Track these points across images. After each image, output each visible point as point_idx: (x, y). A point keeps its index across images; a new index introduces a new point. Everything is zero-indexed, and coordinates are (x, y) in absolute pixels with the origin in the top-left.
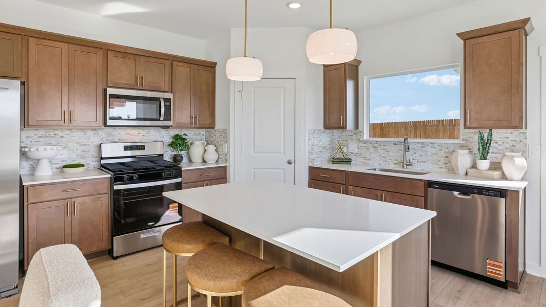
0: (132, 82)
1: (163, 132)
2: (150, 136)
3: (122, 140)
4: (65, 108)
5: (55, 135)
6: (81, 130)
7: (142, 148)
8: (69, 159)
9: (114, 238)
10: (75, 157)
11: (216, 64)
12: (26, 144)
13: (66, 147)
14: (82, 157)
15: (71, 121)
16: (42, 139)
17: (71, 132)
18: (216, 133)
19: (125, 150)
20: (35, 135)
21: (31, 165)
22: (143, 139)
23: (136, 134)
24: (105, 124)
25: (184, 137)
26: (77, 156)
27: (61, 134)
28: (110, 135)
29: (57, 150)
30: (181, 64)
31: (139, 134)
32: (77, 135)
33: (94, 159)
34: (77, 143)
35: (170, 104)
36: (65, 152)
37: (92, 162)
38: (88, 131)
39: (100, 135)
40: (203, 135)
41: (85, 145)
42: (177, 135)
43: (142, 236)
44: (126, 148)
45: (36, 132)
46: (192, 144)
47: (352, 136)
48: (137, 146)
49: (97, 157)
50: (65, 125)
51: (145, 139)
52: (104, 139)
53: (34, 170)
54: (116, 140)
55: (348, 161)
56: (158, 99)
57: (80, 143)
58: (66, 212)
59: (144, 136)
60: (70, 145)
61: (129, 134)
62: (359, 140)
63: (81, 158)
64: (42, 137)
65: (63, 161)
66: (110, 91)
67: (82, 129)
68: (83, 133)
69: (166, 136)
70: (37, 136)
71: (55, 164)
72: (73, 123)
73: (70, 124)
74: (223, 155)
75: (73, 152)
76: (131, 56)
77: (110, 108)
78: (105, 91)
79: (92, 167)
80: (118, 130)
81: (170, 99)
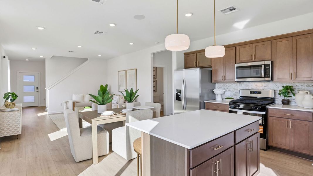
2: (269, 86)
3: (253, 88)
4: (222, 75)
5: (226, 85)
7: (260, 93)
19: (250, 93)
23: (261, 85)
27: (228, 85)
28: (247, 85)
31: (262, 85)
34: (234, 89)
35: (269, 67)
44: (251, 93)
45: (221, 84)
48: (257, 92)
56: (261, 66)
59: (265, 86)
60: (231, 89)
61: (256, 85)
68: (236, 85)
73: (225, 81)
75: (232, 93)
81: (269, 64)
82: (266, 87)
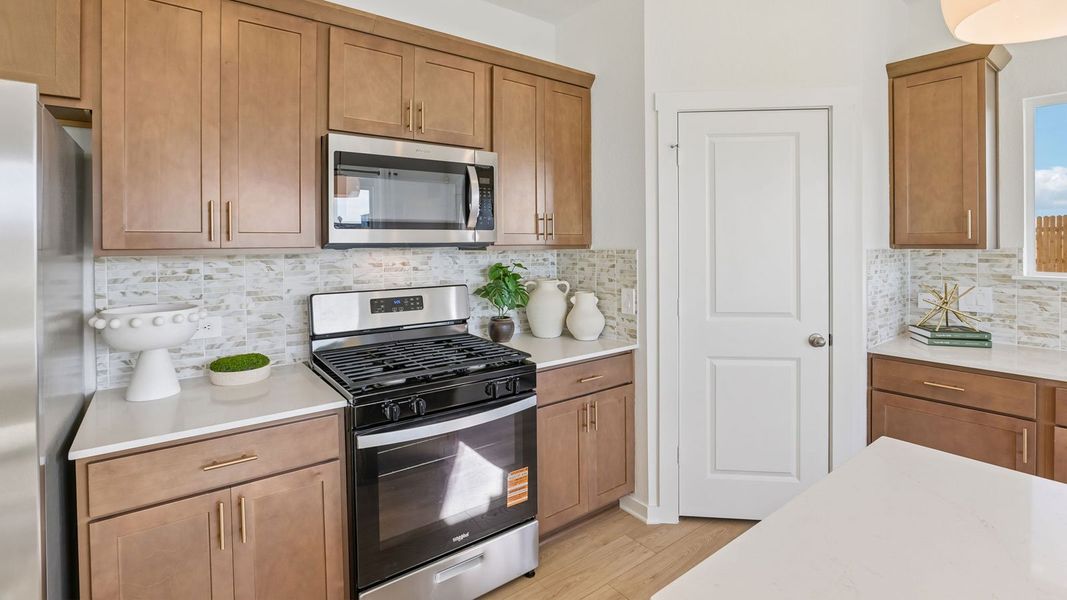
0: (393, 120)
1: (463, 257)
2: (430, 270)
3: (363, 283)
4: (212, 194)
5: (190, 272)
6: (258, 256)
7: (416, 303)
8: (229, 340)
9: (361, 596)
10: (244, 332)
11: (592, 78)
12: (110, 302)
13: (219, 308)
14: (263, 333)
15: (228, 233)
16: (155, 287)
17: (232, 263)
18: (595, 260)
19: (373, 311)
20: (135, 274)
21: (125, 362)
22: (415, 279)
23: (398, 265)
24: (324, 241)
25: (517, 270)
26: (249, 331)
28: (332, 268)
29: (190, 321)
30: (513, 75)
31: (404, 264)
32: (249, 272)
33: (295, 338)
34: (249, 294)
35: (492, 181)
36: (217, 321)
37: (289, 344)
38: (276, 260)
39: (308, 268)
40: (553, 264)
41: (271, 299)
42: (499, 267)
43: (439, 579)
44: (377, 306)
46: (532, 289)
47: (973, 265)
48: (403, 299)
49: (300, 331)
50: (213, 244)
51: (420, 279)
52: (318, 280)
53: (131, 376)
54: (349, 282)
55: (982, 340)
56: (462, 169)
57: (256, 293)
58: (214, 534)
59: (415, 269)
60: (230, 299)
61: (380, 265)
62: (1005, 279)
63: (260, 336)
64: (154, 280)
65: (212, 347)
66: (338, 143)
67: (262, 255)
68: (263, 265)
69: (471, 270)
70: (139, 278)
71: (190, 355)
72: (237, 240)
73: (226, 244)
74: (618, 319)
75: (239, 320)
76: (391, 47)
77: (336, 193)
78: (324, 143)
79: (288, 360)
80: (354, 256)
81: (492, 168)
82: (420, 273)
